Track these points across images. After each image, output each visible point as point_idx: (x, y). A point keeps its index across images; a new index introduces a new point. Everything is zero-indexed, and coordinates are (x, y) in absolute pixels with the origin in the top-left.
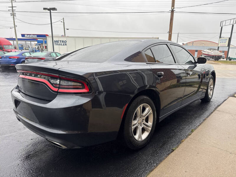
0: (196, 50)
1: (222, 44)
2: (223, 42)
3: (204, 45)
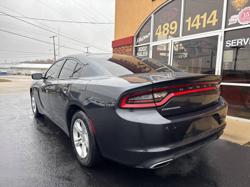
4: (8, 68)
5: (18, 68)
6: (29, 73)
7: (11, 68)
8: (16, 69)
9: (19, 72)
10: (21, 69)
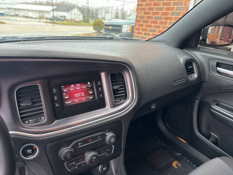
4: (5, 9)
5: (15, 9)
6: (27, 15)
7: (9, 9)
8: (14, 10)
9: (17, 13)
10: (19, 10)
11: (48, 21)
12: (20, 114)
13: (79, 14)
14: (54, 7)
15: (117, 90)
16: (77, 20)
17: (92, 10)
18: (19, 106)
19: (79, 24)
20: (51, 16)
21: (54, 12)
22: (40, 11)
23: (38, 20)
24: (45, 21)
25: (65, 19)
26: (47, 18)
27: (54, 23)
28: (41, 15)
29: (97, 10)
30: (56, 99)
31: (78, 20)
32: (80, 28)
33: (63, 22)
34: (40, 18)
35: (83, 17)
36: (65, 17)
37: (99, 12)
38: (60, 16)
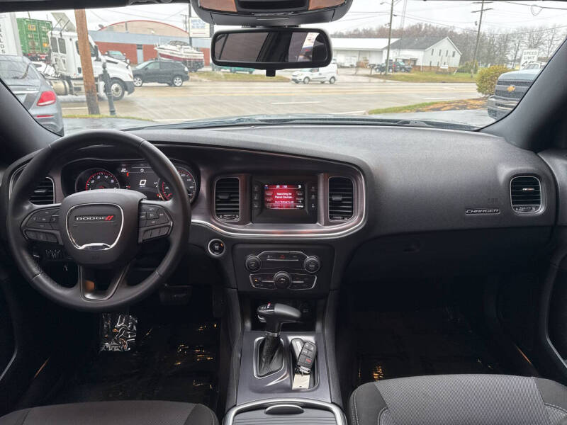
0: (138, 45)
1: (196, 31)
2: (198, 27)
3: (155, 32)
11: (374, 72)
12: (217, 207)
13: (451, 53)
14: (393, 40)
15: (339, 203)
16: (442, 67)
17: (492, 40)
18: (217, 198)
19: (448, 77)
20: (381, 61)
21: (391, 51)
22: (361, 52)
23: (353, 71)
24: (367, 72)
25: (414, 66)
26: (373, 67)
27: (386, 77)
28: (361, 59)
29: (506, 39)
30: (256, 198)
31: (446, 67)
32: (448, 87)
33: (406, 74)
34: (359, 66)
35: (462, 60)
36: (415, 61)
37: (511, 44)
38: (404, 61)
